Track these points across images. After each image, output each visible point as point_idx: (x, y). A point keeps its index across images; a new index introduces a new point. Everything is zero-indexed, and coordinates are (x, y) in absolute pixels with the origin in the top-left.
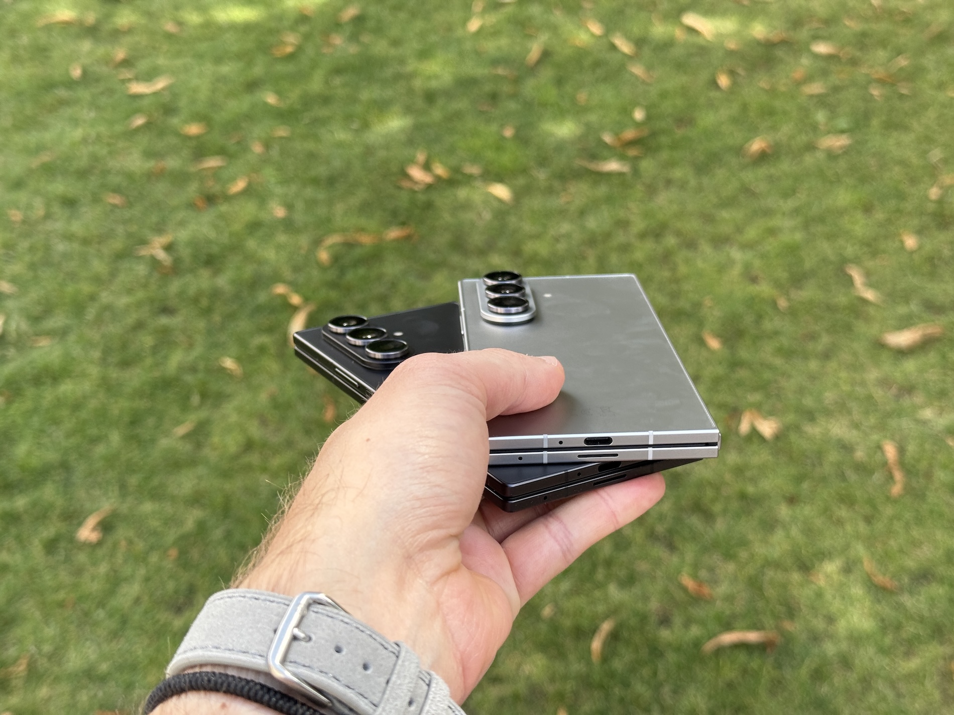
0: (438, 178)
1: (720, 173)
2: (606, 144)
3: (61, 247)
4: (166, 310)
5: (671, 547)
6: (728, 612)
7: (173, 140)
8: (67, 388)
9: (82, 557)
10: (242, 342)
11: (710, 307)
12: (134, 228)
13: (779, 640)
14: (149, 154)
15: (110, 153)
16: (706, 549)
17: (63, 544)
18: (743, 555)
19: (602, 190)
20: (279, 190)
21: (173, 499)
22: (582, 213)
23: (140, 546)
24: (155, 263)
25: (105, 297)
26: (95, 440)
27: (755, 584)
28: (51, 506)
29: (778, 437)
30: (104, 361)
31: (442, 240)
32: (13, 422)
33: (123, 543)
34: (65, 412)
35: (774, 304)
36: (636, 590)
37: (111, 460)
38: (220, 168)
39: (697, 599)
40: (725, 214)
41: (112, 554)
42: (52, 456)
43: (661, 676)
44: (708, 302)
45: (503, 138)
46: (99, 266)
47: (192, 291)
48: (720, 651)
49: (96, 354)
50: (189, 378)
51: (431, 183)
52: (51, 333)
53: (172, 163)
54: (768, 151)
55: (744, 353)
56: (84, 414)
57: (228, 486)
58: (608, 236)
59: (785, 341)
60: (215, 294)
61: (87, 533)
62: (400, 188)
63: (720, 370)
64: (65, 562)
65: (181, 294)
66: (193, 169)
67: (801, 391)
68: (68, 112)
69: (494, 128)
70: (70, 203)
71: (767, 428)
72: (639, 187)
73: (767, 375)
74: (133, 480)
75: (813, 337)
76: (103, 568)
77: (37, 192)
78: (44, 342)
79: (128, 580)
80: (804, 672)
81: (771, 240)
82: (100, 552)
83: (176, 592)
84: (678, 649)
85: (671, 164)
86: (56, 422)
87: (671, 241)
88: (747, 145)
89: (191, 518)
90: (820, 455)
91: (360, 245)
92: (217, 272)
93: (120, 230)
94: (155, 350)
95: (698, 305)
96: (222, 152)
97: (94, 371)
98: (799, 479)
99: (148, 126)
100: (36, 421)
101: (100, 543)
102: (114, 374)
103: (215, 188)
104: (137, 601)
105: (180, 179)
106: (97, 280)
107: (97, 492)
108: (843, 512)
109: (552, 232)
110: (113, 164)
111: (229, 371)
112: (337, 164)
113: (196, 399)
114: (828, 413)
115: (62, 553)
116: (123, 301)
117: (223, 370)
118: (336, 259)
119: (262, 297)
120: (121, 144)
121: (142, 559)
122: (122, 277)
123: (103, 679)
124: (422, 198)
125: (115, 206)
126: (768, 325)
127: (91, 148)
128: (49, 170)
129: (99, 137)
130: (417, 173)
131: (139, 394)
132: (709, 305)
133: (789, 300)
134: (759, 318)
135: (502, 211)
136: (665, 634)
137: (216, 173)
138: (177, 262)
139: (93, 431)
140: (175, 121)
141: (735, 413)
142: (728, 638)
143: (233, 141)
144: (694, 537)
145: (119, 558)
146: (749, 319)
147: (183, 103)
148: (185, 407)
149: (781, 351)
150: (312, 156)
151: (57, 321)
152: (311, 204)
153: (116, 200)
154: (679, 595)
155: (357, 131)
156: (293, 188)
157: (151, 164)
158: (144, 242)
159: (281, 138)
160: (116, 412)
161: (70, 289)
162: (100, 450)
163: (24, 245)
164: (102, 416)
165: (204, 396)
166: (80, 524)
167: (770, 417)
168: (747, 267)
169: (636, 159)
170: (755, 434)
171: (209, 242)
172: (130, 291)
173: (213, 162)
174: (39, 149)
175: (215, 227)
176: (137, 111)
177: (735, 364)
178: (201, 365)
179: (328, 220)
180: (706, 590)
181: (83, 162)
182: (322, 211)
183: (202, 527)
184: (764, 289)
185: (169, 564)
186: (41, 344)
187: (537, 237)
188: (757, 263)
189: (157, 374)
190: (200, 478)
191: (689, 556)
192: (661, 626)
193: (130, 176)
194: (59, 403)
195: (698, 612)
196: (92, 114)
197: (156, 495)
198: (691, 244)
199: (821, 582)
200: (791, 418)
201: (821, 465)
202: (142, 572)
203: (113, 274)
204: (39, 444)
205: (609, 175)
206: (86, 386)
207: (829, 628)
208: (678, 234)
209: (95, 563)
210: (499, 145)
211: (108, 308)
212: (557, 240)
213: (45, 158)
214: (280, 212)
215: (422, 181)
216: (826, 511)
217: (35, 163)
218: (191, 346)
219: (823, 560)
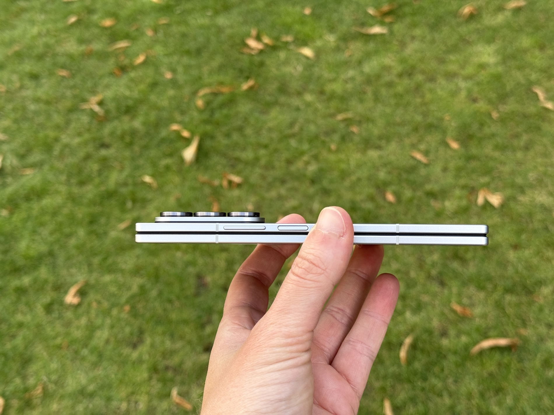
0: (266, 45)
1: (446, 30)
2: (370, 14)
3: (32, 107)
4: (104, 146)
5: (442, 284)
6: (484, 326)
7: (96, 31)
8: (46, 202)
9: (69, 314)
10: (154, 164)
11: (449, 121)
12: (77, 92)
13: (519, 342)
14: (81, 41)
15: (57, 42)
16: (464, 284)
17: (56, 307)
18: (489, 286)
19: (371, 46)
20: (166, 60)
21: (122, 271)
22: (360, 63)
23: (106, 305)
24: (93, 114)
25: (65, 139)
26: (69, 236)
27: (499, 306)
28: (46, 281)
29: (503, 205)
30: (68, 183)
31: (273, 87)
32: (16, 226)
33: (94, 305)
34: (47, 218)
35: (490, 115)
36: (423, 314)
37: (80, 248)
38: (127, 47)
39: (463, 318)
40: (452, 57)
41: (88, 312)
42: (43, 248)
43: (446, 372)
44: (447, 117)
45: (305, 15)
46: (57, 119)
47: (119, 132)
48: (482, 352)
49: (63, 178)
50: (124, 190)
51: (262, 49)
52: (33, 166)
53: (96, 46)
54: (475, 13)
55: (474, 151)
56: (60, 219)
57: (156, 261)
58: (378, 77)
59: (499, 140)
60: (133, 133)
61: (71, 298)
62: (242, 53)
63: (461, 163)
64: (59, 318)
65: (112, 134)
66: (110, 49)
67: (513, 173)
68: (27, 16)
69: (298, 8)
70: (35, 77)
71: (495, 200)
72: (395, 42)
73: (491, 164)
74: (96, 261)
75: (517, 136)
76: (83, 321)
77: (14, 72)
78: (29, 172)
79: (100, 327)
80: (537, 363)
81: (483, 72)
82: (81, 310)
83: (132, 334)
84: (455, 353)
85: (414, 25)
86: (42, 224)
87: (420, 78)
88: (460, 10)
89: (136, 283)
90: (530, 215)
91: (221, 93)
92: (133, 117)
93: (69, 93)
94: (100, 173)
95: (441, 119)
96: (127, 36)
97: (63, 189)
98: (519, 233)
99: (78, 22)
100: (30, 224)
101: (79, 305)
102: (76, 190)
103: (126, 62)
104: (107, 342)
105: (103, 56)
106: (58, 127)
107: (73, 271)
108: (549, 253)
109: (343, 77)
110: (60, 49)
111: (149, 184)
112: (201, 39)
113: (129, 204)
114: (532, 186)
115: (57, 312)
116: (77, 141)
117: (144, 183)
118: (208, 103)
119: (164, 133)
120: (63, 36)
121: (107, 313)
122: (73, 125)
123: (92, 395)
124: (257, 59)
125: (64, 77)
126: (487, 130)
127: (44, 39)
128: (19, 56)
129: (48, 32)
130: (252, 43)
131: (92, 203)
132: (448, 119)
133: (499, 112)
134: (482, 125)
135: (309, 64)
136: (445, 342)
137: (124, 51)
138: (107, 112)
139: (67, 230)
140: (95, 18)
141: (473, 191)
142: (486, 344)
143: (134, 28)
144: (456, 275)
145: (93, 313)
146: (475, 127)
147: (98, 5)
148: (123, 210)
149: (497, 147)
150: (184, 35)
151: (36, 157)
152: (187, 68)
153: (64, 73)
154: (451, 316)
155: (211, 17)
156: (176, 58)
157: (83, 48)
158: (84, 100)
159: (164, 24)
160: (80, 216)
161: (41, 135)
162: (73, 242)
163: (10, 106)
164: (72, 218)
165: (134, 201)
166: (66, 292)
167: (497, 193)
168: (469, 92)
169: (391, 23)
170: (487, 205)
171: (126, 98)
172: (79, 134)
173: (122, 44)
174: (11, 42)
175: (129, 88)
176: (71, 13)
177: (469, 158)
178: (130, 181)
179: (200, 78)
180: (468, 311)
181: (40, 50)
182: (195, 72)
183: (143, 289)
184: (482, 106)
185: (124, 315)
186: (28, 173)
187: (334, 80)
188: (476, 89)
189: (103, 188)
190: (138, 257)
191: (455, 290)
192: (443, 338)
193: (71, 56)
194: (43, 212)
195: (464, 327)
196: (43, 17)
197: (111, 269)
198: (432, 79)
199: (541, 301)
200: (509, 192)
201: (532, 222)
202: (108, 321)
203: (68, 123)
204: (33, 240)
205: (375, 36)
206: (58, 200)
207: (550, 332)
208: (423, 72)
209: (78, 318)
210: (302, 20)
211: (66, 146)
212: (346, 81)
213: (16, 48)
214: (169, 75)
215: (256, 48)
216: (538, 253)
217: (10, 52)
218: (122, 169)
219: (541, 286)
